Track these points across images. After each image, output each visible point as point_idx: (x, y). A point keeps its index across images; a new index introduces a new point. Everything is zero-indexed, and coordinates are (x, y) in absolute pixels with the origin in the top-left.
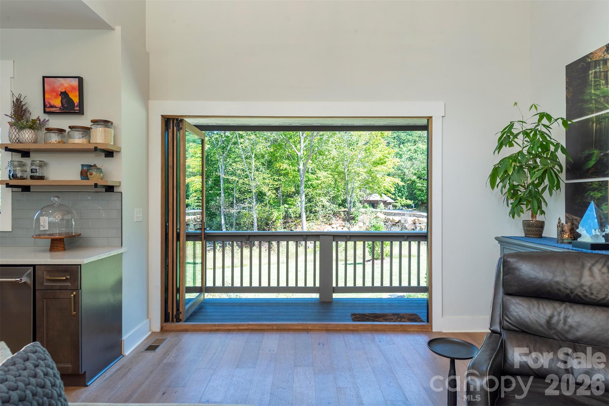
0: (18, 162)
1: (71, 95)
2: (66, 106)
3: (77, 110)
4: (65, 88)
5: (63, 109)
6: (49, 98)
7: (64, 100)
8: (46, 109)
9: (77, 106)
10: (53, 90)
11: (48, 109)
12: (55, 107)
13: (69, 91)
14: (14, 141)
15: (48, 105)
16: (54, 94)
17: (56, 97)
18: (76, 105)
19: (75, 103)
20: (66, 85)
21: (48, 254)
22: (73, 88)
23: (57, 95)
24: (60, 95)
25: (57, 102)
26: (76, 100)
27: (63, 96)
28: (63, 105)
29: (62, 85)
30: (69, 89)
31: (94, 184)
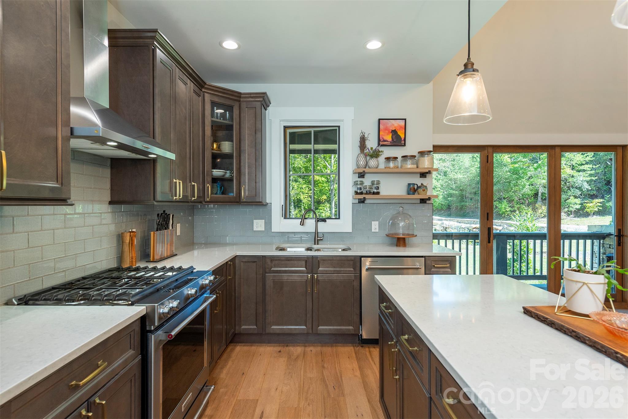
0: (360, 181)
1: (399, 133)
2: (395, 140)
3: (403, 143)
4: (395, 127)
5: (393, 143)
6: (382, 135)
7: (394, 136)
8: (380, 142)
9: (403, 140)
10: (386, 129)
12: (387, 141)
13: (397, 129)
14: (361, 166)
15: (382, 140)
16: (387, 132)
17: (388, 134)
18: (402, 139)
19: (402, 138)
20: (396, 125)
22: (401, 127)
23: (389, 132)
24: (391, 132)
25: (389, 138)
26: (402, 136)
27: (393, 133)
28: (393, 140)
29: (393, 125)
30: (398, 128)
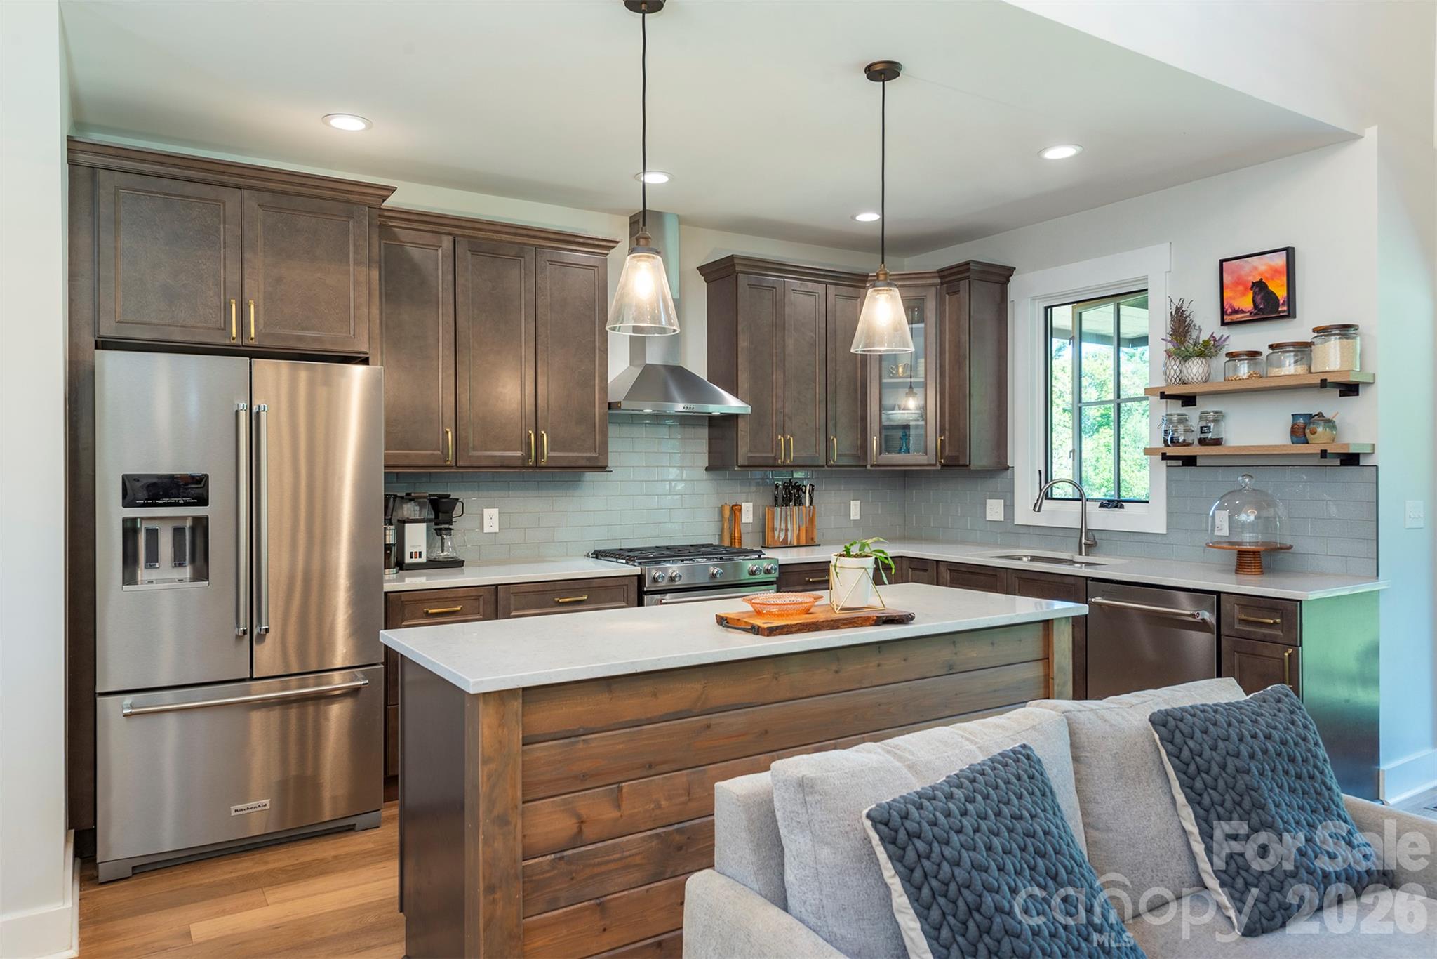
0: (1179, 415)
1: (1272, 287)
2: (1261, 306)
3: (1284, 311)
4: (1261, 274)
5: (1256, 314)
6: (1230, 298)
7: (1259, 297)
8: (1225, 317)
9: (1283, 304)
10: (1238, 282)
11: (1228, 317)
12: (1243, 312)
13: (1267, 279)
14: (1173, 380)
15: (1230, 310)
16: (1241, 288)
17: (1244, 294)
18: (1281, 302)
19: (1279, 298)
20: (1262, 268)
21: (1234, 577)
22: (1276, 272)
23: (1246, 289)
24: (1251, 289)
25: (1246, 303)
26: (1281, 293)
27: (1257, 289)
28: (1256, 306)
29: (1256, 268)
30: (1267, 275)
31: (1319, 452)
